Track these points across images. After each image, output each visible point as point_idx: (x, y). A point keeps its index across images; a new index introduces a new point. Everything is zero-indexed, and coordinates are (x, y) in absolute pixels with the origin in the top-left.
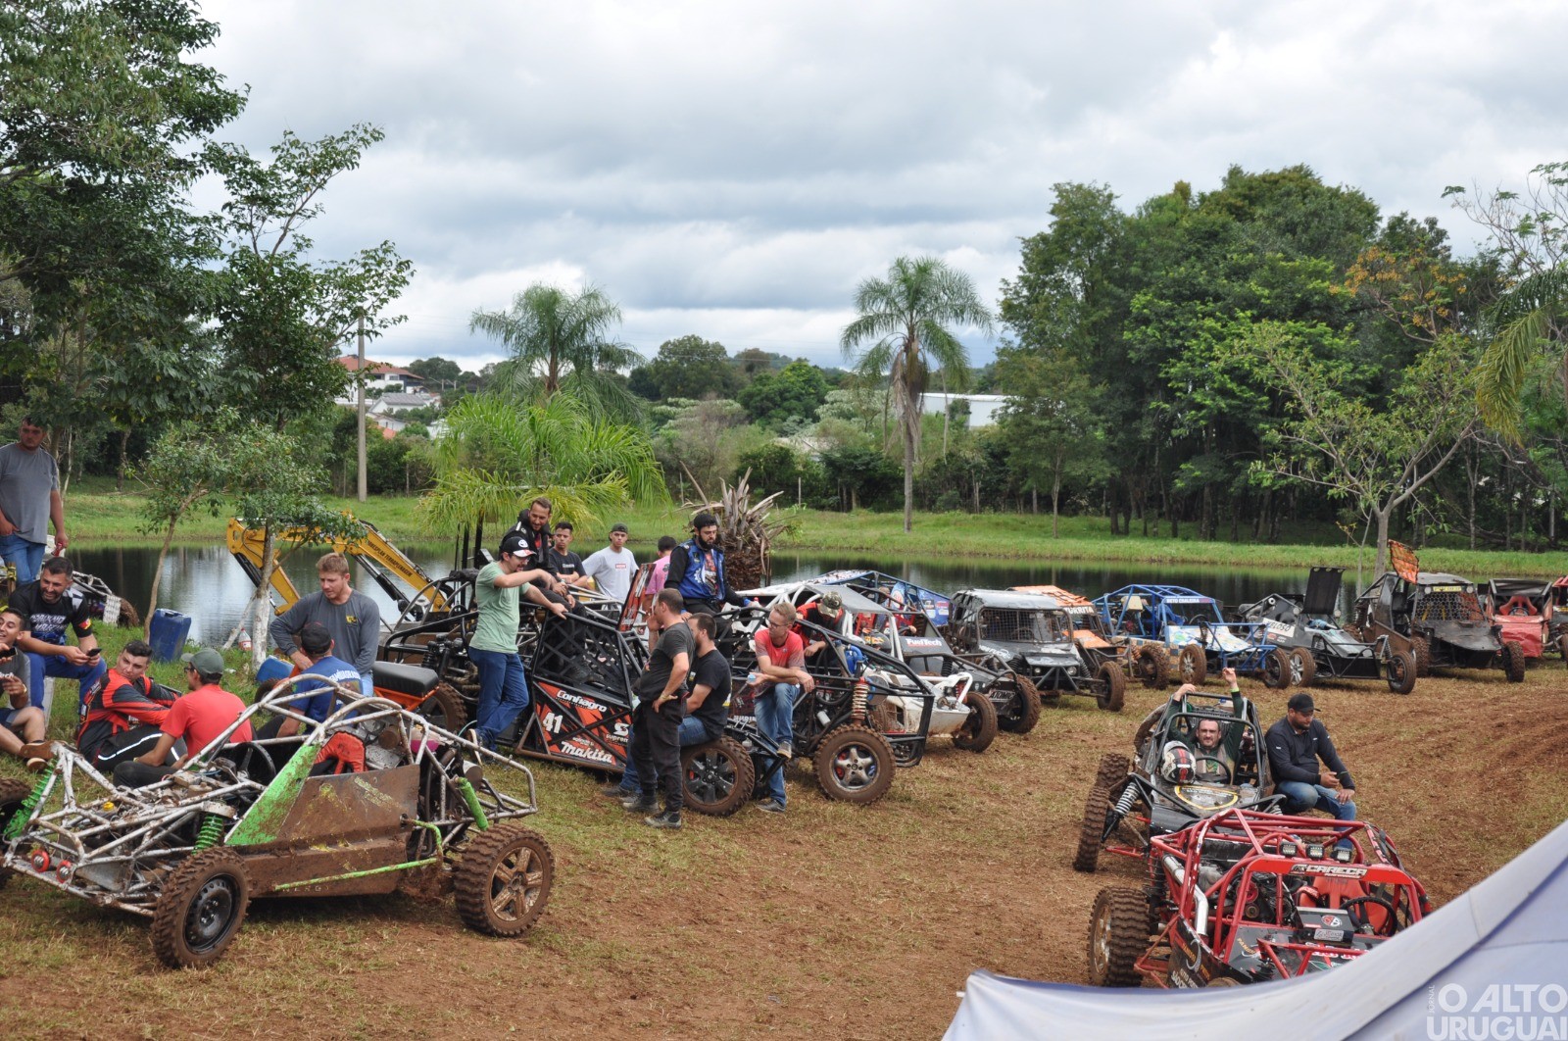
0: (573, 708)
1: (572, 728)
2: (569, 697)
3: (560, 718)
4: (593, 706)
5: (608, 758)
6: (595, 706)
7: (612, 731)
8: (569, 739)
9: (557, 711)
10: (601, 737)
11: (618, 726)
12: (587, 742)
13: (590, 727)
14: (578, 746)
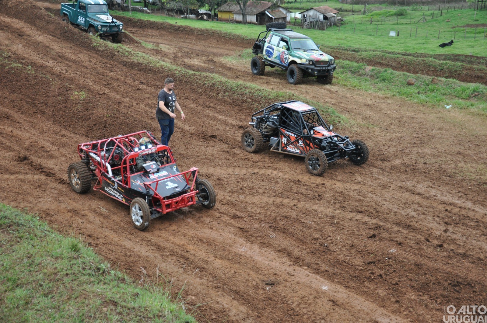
0: (289, 136)
1: (289, 142)
2: (288, 133)
3: (286, 139)
4: (293, 135)
5: (299, 151)
6: (294, 135)
7: (299, 143)
8: (289, 145)
9: (285, 137)
10: (296, 145)
11: (300, 141)
12: (293, 146)
13: (293, 142)
14: (291, 148)
